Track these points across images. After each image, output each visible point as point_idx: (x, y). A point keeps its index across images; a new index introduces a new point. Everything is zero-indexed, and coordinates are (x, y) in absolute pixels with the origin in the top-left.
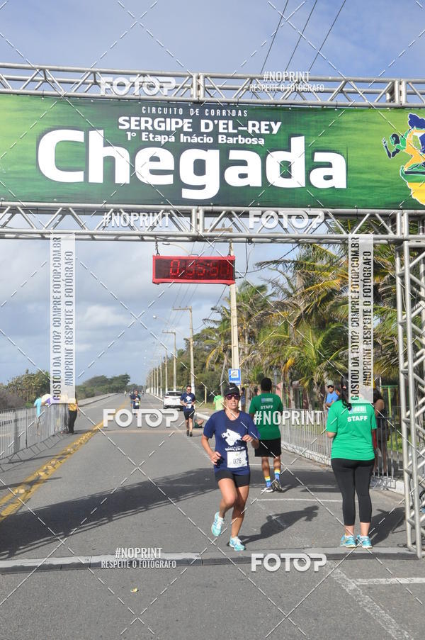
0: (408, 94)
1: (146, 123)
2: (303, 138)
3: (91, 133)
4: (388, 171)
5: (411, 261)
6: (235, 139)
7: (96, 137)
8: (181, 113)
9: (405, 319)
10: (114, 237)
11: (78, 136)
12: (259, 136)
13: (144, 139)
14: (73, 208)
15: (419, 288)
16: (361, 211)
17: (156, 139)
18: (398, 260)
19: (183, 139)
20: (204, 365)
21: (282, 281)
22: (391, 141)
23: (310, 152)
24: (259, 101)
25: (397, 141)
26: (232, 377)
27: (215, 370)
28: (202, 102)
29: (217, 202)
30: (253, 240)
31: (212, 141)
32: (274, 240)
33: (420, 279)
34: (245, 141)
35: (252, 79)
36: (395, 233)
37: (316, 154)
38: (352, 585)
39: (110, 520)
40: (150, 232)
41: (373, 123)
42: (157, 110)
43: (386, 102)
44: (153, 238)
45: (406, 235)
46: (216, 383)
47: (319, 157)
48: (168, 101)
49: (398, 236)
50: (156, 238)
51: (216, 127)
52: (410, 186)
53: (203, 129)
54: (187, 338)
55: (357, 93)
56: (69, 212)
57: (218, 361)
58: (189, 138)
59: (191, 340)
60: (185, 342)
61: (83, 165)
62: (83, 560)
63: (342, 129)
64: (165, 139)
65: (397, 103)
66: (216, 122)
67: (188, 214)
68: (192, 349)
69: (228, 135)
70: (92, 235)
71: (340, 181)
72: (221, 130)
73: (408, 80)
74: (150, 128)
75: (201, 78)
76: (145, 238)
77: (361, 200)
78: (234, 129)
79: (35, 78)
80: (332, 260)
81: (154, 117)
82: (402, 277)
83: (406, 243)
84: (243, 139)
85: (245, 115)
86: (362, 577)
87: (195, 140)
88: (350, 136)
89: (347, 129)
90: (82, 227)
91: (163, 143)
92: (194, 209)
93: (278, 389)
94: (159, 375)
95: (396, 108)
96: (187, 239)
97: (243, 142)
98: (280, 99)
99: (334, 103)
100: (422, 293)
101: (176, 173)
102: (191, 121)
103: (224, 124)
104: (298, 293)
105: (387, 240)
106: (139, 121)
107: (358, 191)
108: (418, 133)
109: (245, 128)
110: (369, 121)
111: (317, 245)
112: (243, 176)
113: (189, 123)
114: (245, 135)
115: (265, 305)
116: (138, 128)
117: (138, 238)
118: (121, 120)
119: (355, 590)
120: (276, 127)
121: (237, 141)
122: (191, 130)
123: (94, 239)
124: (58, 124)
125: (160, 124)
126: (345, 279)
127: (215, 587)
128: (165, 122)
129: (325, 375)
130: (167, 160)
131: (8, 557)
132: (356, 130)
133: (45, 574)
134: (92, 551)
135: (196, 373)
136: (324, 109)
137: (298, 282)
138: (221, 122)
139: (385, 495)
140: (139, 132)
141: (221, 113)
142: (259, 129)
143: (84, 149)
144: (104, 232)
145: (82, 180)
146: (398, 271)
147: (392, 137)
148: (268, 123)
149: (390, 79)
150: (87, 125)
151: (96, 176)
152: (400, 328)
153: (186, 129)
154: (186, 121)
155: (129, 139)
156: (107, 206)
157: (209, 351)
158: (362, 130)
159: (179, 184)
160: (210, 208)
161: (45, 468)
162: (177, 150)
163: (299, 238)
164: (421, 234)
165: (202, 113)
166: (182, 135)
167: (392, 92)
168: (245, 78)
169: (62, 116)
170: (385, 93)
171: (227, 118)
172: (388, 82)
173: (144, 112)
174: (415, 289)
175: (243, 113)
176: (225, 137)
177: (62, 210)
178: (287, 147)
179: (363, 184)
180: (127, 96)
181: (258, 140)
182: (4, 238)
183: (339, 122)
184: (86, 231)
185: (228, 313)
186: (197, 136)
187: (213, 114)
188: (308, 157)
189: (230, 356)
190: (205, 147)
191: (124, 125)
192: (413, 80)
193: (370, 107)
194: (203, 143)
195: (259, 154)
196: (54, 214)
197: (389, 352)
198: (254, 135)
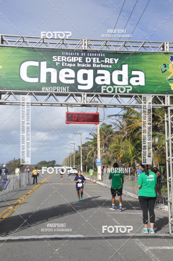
0: (170, 48)
1: (64, 59)
2: (127, 65)
3: (42, 63)
4: (162, 78)
6: (100, 65)
7: (44, 64)
8: (78, 55)
9: (169, 139)
10: (50, 105)
11: (36, 64)
12: (110, 64)
13: (63, 65)
14: (34, 93)
17: (68, 65)
18: (166, 115)
19: (79, 65)
20: (86, 157)
21: (118, 123)
22: (163, 67)
23: (130, 71)
24: (109, 50)
25: (165, 67)
26: (97, 162)
27: (91, 159)
28: (86, 51)
29: (92, 91)
30: (107, 106)
31: (90, 66)
32: (115, 106)
34: (104, 66)
35: (107, 41)
36: (164, 104)
37: (133, 72)
38: (147, 249)
39: (47, 220)
40: (65, 103)
41: (156, 59)
42: (68, 54)
43: (161, 51)
45: (169, 105)
47: (134, 73)
48: (73, 50)
49: (166, 105)
50: (67, 105)
51: (92, 60)
52: (171, 85)
53: (87, 61)
54: (79, 146)
55: (149, 47)
56: (32, 94)
57: (92, 155)
58: (81, 65)
59: (81, 147)
61: (38, 75)
62: (36, 237)
63: (143, 61)
64: (71, 65)
65: (165, 51)
66: (92, 58)
67: (80, 95)
68: (81, 150)
69: (97, 64)
70: (41, 104)
71: (142, 83)
72: (94, 62)
73: (170, 42)
74: (65, 61)
75: (86, 40)
76: (63, 105)
77: (151, 90)
78: (99, 61)
79: (19, 41)
80: (138, 115)
81: (67, 56)
82: (168, 122)
83: (169, 108)
84: (103, 65)
85: (104, 56)
86: (151, 246)
87: (83, 65)
88: (146, 65)
89: (145, 61)
90: (37, 100)
91: (70, 67)
92: (83, 93)
94: (68, 160)
95: (165, 53)
96: (80, 106)
97: (103, 67)
98: (118, 49)
99: (140, 51)
101: (76, 79)
102: (82, 58)
103: (95, 59)
104: (125, 128)
105: (161, 106)
106: (61, 58)
107: (150, 87)
109: (104, 61)
110: (154, 59)
111: (133, 108)
112: (103, 80)
113: (81, 59)
114: (104, 63)
115: (111, 133)
116: (60, 61)
117: (60, 105)
118: (54, 57)
119: (148, 251)
120: (116, 61)
121: (100, 66)
122: (82, 62)
123: (42, 105)
124: (28, 59)
125: (69, 59)
127: (90, 249)
128: (71, 58)
129: (136, 161)
130: (72, 74)
131: (5, 235)
132: (149, 62)
133: (21, 243)
134: (39, 234)
135: (83, 160)
136: (136, 54)
137: (124, 123)
138: (94, 58)
139: (160, 211)
140: (62, 62)
141: (94, 55)
142: (110, 61)
143: (39, 69)
144: (46, 102)
145: (37, 81)
146: (166, 119)
147: (164, 65)
148: (113, 59)
149: (162, 42)
150: (40, 59)
151: (43, 80)
152: (167, 143)
153: (80, 61)
154: (80, 58)
155: (57, 65)
157: (88, 151)
158: (151, 62)
159: (77, 84)
160: (89, 93)
161: (21, 198)
162: (76, 70)
163: (126, 106)
165: (86, 55)
167: (163, 47)
168: (104, 41)
169: (30, 56)
170: (160, 47)
171: (96, 57)
173: (63, 54)
174: (172, 127)
176: (95, 64)
177: (29, 94)
178: (121, 69)
179: (152, 84)
180: (56, 48)
181: (109, 66)
182: (6, 105)
183: (141, 59)
184: (39, 102)
185: (96, 136)
186: (84, 64)
187: (91, 55)
188: (129, 73)
189: (97, 153)
190: (88, 68)
191: (55, 59)
192: (172, 42)
193: (154, 53)
194: (87, 67)
196: (26, 95)
197: (162, 152)
198: (107, 64)
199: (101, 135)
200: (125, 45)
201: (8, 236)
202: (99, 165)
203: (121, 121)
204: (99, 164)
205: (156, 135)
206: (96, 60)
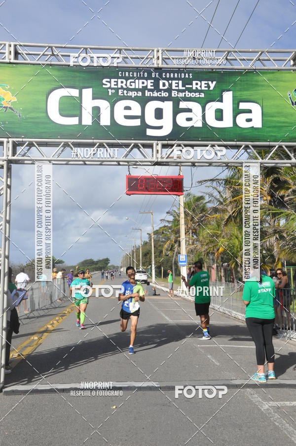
1: (121, 83)
2: (231, 92)
3: (84, 91)
4: (292, 115)
6: (184, 93)
7: (88, 93)
8: (146, 76)
10: (99, 163)
11: (75, 92)
12: (200, 91)
13: (120, 94)
14: (71, 143)
16: (272, 143)
17: (128, 94)
19: (147, 94)
20: (161, 252)
21: (216, 194)
22: (294, 94)
23: (236, 102)
26: (181, 260)
27: (169, 256)
28: (161, 69)
29: (171, 138)
30: (196, 164)
31: (167, 95)
32: (210, 164)
34: (191, 95)
37: (240, 103)
38: (265, 406)
39: (96, 359)
40: (124, 159)
41: (281, 81)
42: (129, 74)
43: (291, 66)
44: (127, 163)
46: (170, 265)
47: (243, 106)
48: (137, 68)
51: (170, 85)
53: (161, 87)
54: (149, 233)
55: (270, 60)
56: (69, 146)
57: (171, 249)
58: (151, 93)
59: (152, 234)
60: (148, 235)
61: (78, 113)
62: (78, 386)
63: (258, 86)
64: (134, 94)
66: (170, 82)
67: (151, 146)
68: (153, 240)
69: (179, 91)
70: (84, 161)
71: (257, 123)
72: (174, 87)
74: (125, 87)
75: (160, 52)
76: (121, 163)
77: (272, 136)
78: (183, 86)
79: (46, 53)
81: (127, 79)
84: (189, 93)
85: (191, 77)
86: (273, 401)
87: (156, 94)
88: (265, 91)
89: (262, 86)
91: (133, 97)
92: (155, 143)
93: (213, 268)
94: (130, 258)
96: (150, 164)
97: (189, 96)
99: (253, 67)
101: (142, 117)
102: (153, 81)
103: (176, 83)
104: (227, 201)
106: (117, 82)
107: (270, 129)
109: (191, 86)
110: (278, 80)
111: (241, 168)
112: (189, 119)
113: (151, 83)
114: (191, 90)
115: (203, 210)
116: (116, 87)
117: (116, 163)
118: (104, 81)
119: (268, 409)
120: (212, 85)
121: (185, 95)
122: (153, 88)
123: (85, 164)
125: (131, 84)
128: (135, 82)
130: (136, 109)
131: (27, 383)
132: (269, 86)
133: (53, 395)
135: (155, 257)
136: (246, 72)
137: (228, 194)
138: (174, 82)
139: (289, 343)
140: (117, 89)
141: (174, 75)
142: (201, 87)
143: (79, 102)
144: (93, 159)
145: (77, 123)
147: (295, 91)
148: (207, 82)
149: (294, 50)
150: (81, 85)
151: (87, 120)
153: (149, 87)
154: (149, 81)
155: (110, 94)
156: (95, 141)
157: (165, 242)
159: (145, 126)
161: (52, 322)
162: (143, 102)
163: (229, 163)
165: (160, 75)
166: (146, 91)
167: (295, 59)
169: (64, 79)
170: (289, 60)
171: (178, 79)
172: (292, 52)
173: (120, 75)
175: (189, 76)
176: (176, 92)
177: (64, 144)
178: (220, 99)
179: (274, 124)
181: (200, 94)
182: (24, 164)
183: (256, 81)
184: (80, 159)
185: (178, 216)
186: (157, 92)
187: (168, 77)
188: (235, 106)
189: (179, 245)
190: (163, 99)
191: (106, 85)
193: (279, 70)
194: (161, 97)
195: (200, 104)
196: (58, 147)
197: (292, 243)
198: (197, 91)
199: (186, 214)
200: (228, 58)
201: (32, 383)
202: (184, 266)
203: (221, 189)
204: (183, 264)
205: (282, 213)
206: (177, 85)
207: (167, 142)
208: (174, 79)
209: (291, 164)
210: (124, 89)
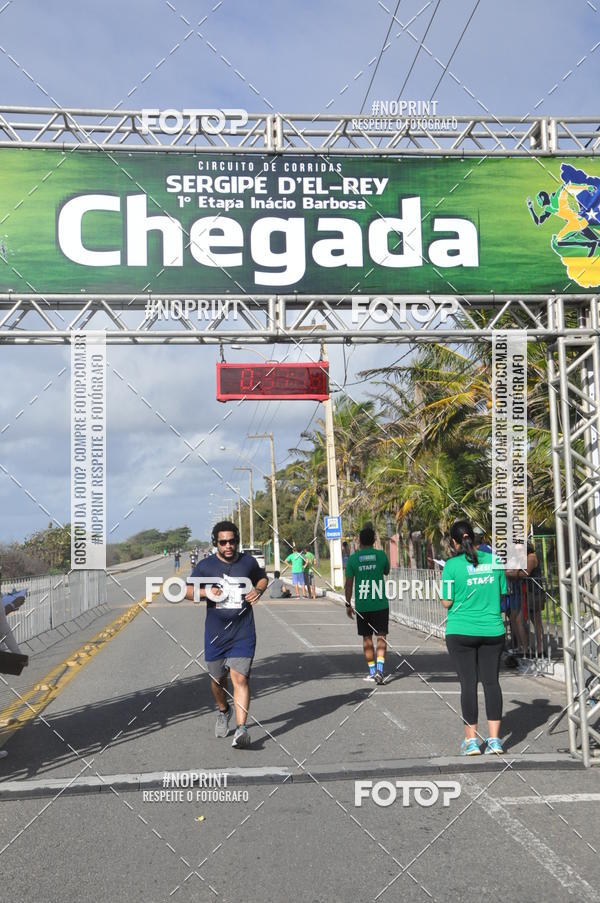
0: (560, 137)
1: (204, 183)
2: (418, 199)
3: (130, 199)
4: (535, 242)
5: (568, 364)
6: (326, 202)
7: (137, 204)
8: (251, 169)
9: (562, 443)
10: (163, 340)
11: (112, 203)
12: (358, 198)
13: (201, 205)
14: (107, 301)
15: (579, 400)
16: (499, 297)
17: (218, 206)
18: (550, 363)
19: (255, 204)
20: (291, 512)
21: (394, 397)
22: (538, 201)
23: (428, 218)
24: (357, 150)
25: (547, 202)
26: (329, 527)
27: (307, 519)
28: (280, 154)
29: (302, 289)
30: (352, 339)
31: (294, 206)
32: (380, 339)
33: (581, 389)
34: (340, 205)
35: (347, 121)
36: (546, 326)
37: (436, 220)
38: (495, 806)
39: (164, 725)
40: (212, 332)
41: (513, 177)
42: (218, 166)
43: (531, 148)
44: (217, 340)
45: (561, 329)
46: (308, 537)
47: (441, 225)
48: (234, 153)
49: (551, 330)
50: (221, 340)
51: (300, 186)
52: (565, 261)
53: (282, 190)
55: (491, 137)
56: (102, 307)
57: (309, 507)
58: (263, 202)
59: (273, 478)
60: (265, 480)
61: (119, 242)
62: (129, 779)
63: (470, 186)
64: (230, 204)
65: (545, 150)
66: (299, 180)
67: (264, 305)
68: (274, 490)
69: (316, 197)
70: (132, 337)
71: (469, 258)
72: (306, 191)
73: (560, 119)
74: (210, 190)
75: (278, 120)
76: (206, 340)
77: (499, 283)
78: (323, 189)
79: (52, 126)
80: (462, 365)
81: (214, 175)
82: (557, 386)
83: (560, 339)
84: (337, 202)
85: (339, 170)
86: (510, 795)
87: (271, 205)
88: (482, 196)
89: (478, 186)
90: (120, 327)
91: (227, 210)
92: (271, 298)
93: (393, 541)
95: (544, 157)
96: (263, 340)
97: (337, 207)
98: (386, 147)
99: (459, 151)
100: (584, 408)
101: (246, 250)
102: (265, 179)
103: (310, 182)
104: (417, 411)
106: (195, 181)
107: (495, 270)
108: (576, 190)
109: (339, 188)
110: (507, 175)
111: (441, 345)
112: (337, 253)
113: (262, 182)
114: (339, 196)
115: (372, 428)
116: (193, 190)
117: (195, 340)
118: (170, 180)
119: (500, 812)
120: (381, 186)
121: (328, 205)
122: (265, 192)
123: (136, 343)
124: (83, 187)
125: (223, 184)
126: (480, 391)
127: (309, 813)
128: (230, 181)
130: (233, 233)
131: (27, 777)
132: (490, 187)
133: (79, 799)
134: (141, 768)
135: (280, 523)
136: (446, 160)
137: (417, 397)
138: (306, 180)
139: (540, 683)
140: (195, 197)
141: (306, 168)
142: (359, 188)
143: (121, 221)
144: (149, 333)
145: (118, 262)
146: (551, 378)
147: (540, 195)
148: (370, 180)
149: (534, 118)
150: (125, 188)
151: (138, 256)
152: (556, 456)
153: (258, 191)
154: (258, 180)
155: (182, 205)
156: (154, 296)
157: (297, 493)
158: (498, 187)
159: (250, 266)
160: (292, 297)
161: (76, 655)
162: (247, 219)
163: (416, 336)
164: (581, 327)
165: (280, 168)
166: (253, 199)
167: (537, 135)
168: (338, 120)
169: (89, 176)
170: (528, 137)
171: (314, 174)
172: (531, 122)
173: (201, 168)
174: (574, 402)
175: (335, 168)
176: (311, 200)
177: (92, 304)
178: (397, 212)
179: (501, 260)
180: (177, 148)
181: (357, 204)
182: (14, 343)
184: (125, 332)
185: (323, 440)
186: (274, 200)
187: (294, 170)
188: (425, 224)
189: (326, 499)
190: (285, 214)
191: (174, 187)
192: (566, 119)
193: (508, 156)
194: (282, 209)
195: (359, 223)
196: (81, 309)
197: (543, 489)
198: (351, 197)
199: (338, 437)
200: (410, 132)
201: (37, 777)
202: (335, 539)
203: (404, 387)
204: (335, 534)
206: (312, 186)
207: (297, 296)
208: (307, 174)
209: (535, 336)
210: (209, 195)
